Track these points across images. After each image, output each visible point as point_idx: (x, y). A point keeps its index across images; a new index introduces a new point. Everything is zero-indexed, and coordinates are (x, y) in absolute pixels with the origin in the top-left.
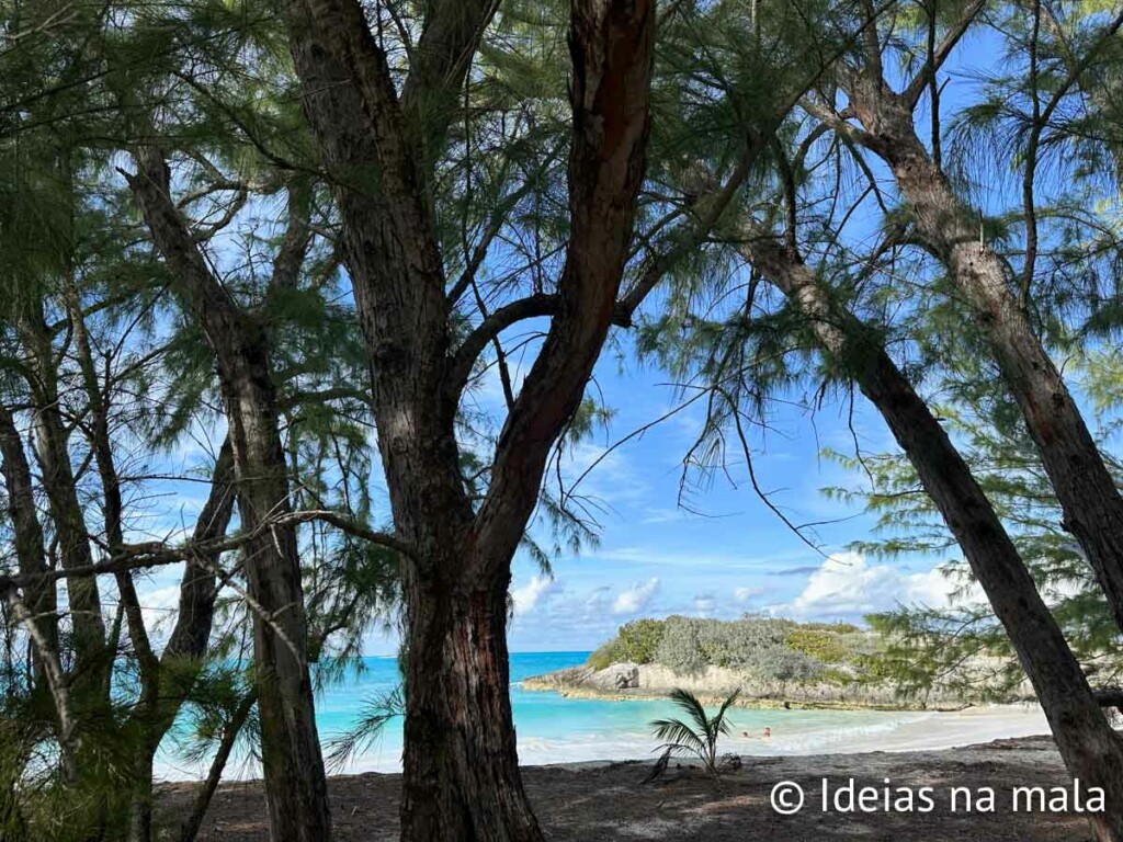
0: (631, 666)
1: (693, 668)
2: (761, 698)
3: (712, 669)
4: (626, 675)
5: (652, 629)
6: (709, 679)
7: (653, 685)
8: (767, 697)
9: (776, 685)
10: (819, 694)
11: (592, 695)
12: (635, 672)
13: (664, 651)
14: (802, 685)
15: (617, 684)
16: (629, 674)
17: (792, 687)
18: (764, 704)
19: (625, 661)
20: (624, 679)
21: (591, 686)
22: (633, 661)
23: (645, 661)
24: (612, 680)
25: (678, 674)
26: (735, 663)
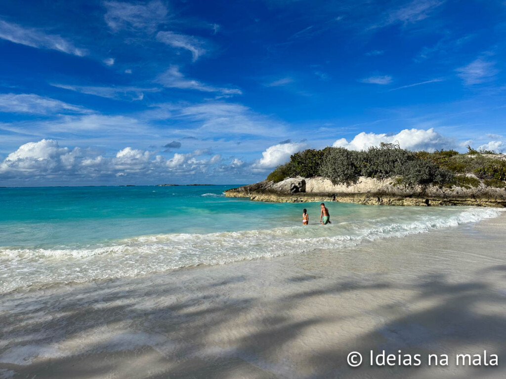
0: (300, 179)
1: (347, 179)
2: (406, 197)
3: (362, 179)
4: (297, 185)
5: (314, 156)
6: (358, 185)
7: (315, 191)
8: (410, 196)
9: (418, 188)
10: (455, 193)
11: (273, 198)
12: (304, 183)
13: (327, 168)
14: (441, 188)
15: (291, 190)
16: (299, 184)
17: (432, 189)
18: (407, 202)
19: (294, 176)
20: (295, 187)
21: (272, 192)
22: (302, 176)
23: (310, 176)
24: (288, 188)
25: (335, 182)
26: (380, 174)
